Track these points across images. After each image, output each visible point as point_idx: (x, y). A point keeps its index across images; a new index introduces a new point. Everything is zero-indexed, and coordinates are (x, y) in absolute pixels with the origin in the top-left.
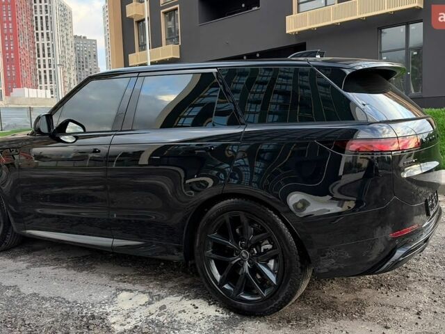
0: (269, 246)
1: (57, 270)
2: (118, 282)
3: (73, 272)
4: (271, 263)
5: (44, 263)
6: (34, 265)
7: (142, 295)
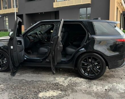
0: (97, 63)
4: (98, 67)
7: (62, 78)
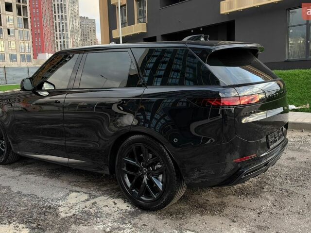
0: (160, 166)
1: (37, 177)
2: (72, 186)
3: (47, 179)
5: (31, 173)
6: (24, 174)
7: (85, 195)
